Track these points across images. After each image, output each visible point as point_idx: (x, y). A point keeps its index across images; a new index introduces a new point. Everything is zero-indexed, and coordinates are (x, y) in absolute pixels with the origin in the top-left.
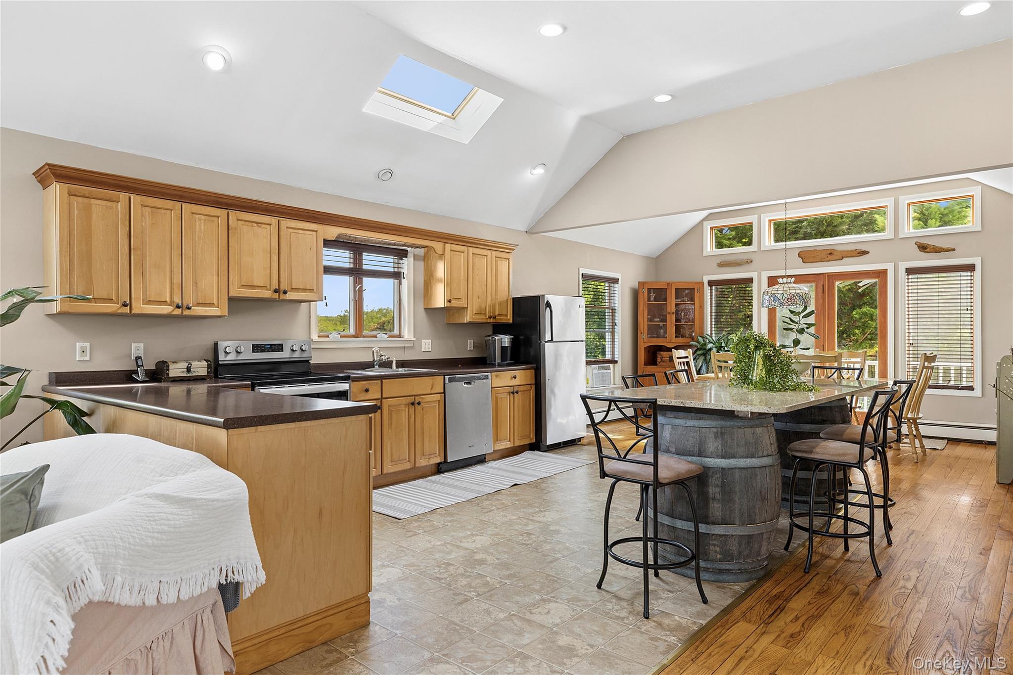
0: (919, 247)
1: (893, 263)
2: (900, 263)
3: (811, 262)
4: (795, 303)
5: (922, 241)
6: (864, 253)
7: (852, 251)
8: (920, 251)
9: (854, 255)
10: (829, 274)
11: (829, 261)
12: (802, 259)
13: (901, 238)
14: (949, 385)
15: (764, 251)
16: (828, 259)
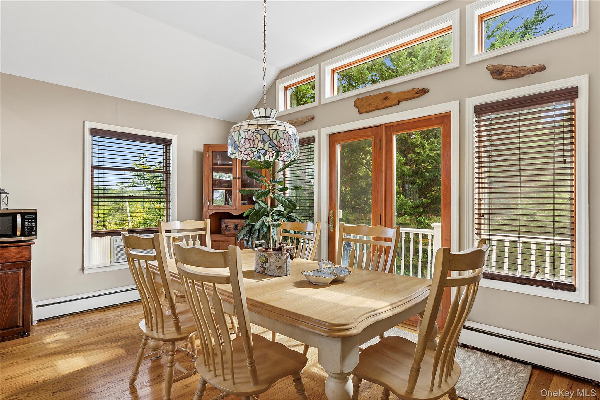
0: (492, 73)
1: (458, 102)
2: (467, 100)
3: (367, 112)
4: (255, 146)
5: (495, 63)
6: (423, 92)
7: (409, 91)
8: (494, 78)
9: (411, 96)
10: (386, 125)
11: (385, 108)
12: (358, 109)
13: (468, 65)
14: (535, 279)
15: (325, 104)
16: (383, 106)
